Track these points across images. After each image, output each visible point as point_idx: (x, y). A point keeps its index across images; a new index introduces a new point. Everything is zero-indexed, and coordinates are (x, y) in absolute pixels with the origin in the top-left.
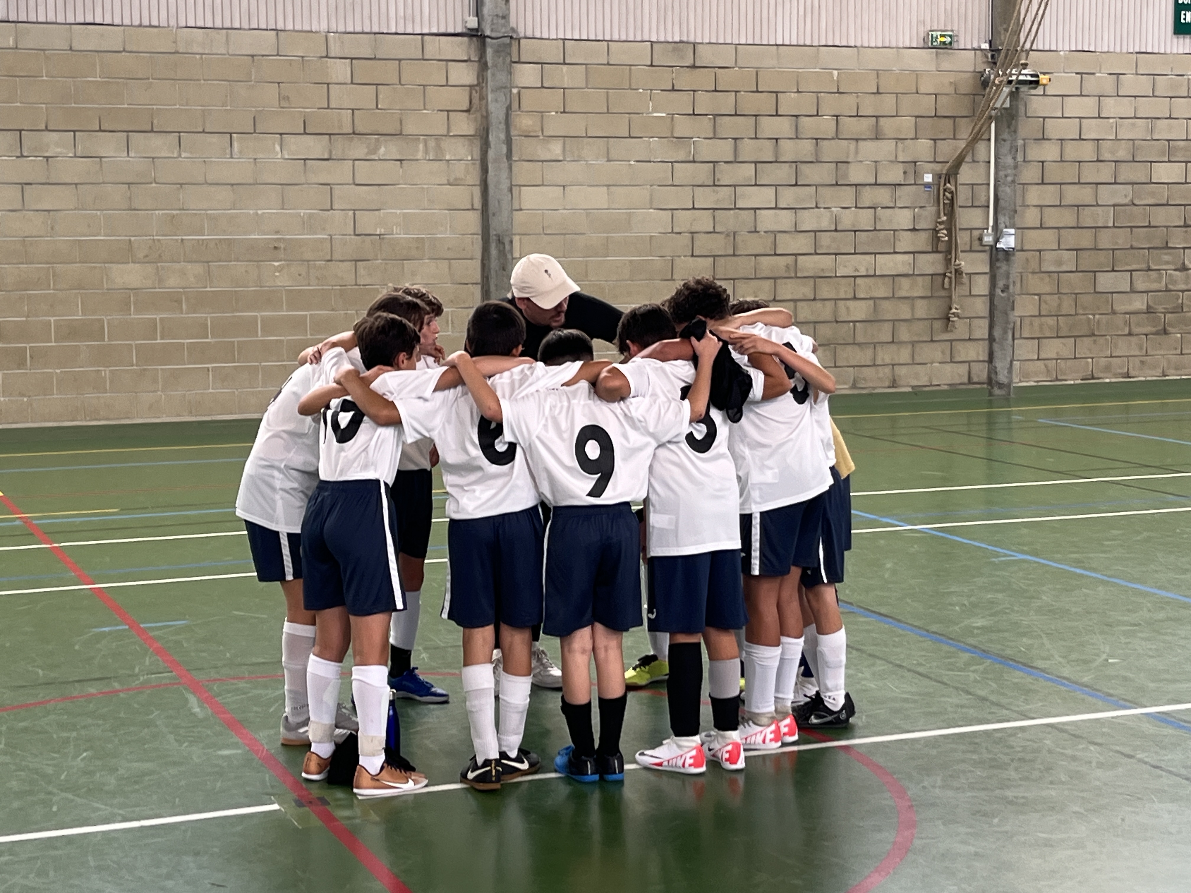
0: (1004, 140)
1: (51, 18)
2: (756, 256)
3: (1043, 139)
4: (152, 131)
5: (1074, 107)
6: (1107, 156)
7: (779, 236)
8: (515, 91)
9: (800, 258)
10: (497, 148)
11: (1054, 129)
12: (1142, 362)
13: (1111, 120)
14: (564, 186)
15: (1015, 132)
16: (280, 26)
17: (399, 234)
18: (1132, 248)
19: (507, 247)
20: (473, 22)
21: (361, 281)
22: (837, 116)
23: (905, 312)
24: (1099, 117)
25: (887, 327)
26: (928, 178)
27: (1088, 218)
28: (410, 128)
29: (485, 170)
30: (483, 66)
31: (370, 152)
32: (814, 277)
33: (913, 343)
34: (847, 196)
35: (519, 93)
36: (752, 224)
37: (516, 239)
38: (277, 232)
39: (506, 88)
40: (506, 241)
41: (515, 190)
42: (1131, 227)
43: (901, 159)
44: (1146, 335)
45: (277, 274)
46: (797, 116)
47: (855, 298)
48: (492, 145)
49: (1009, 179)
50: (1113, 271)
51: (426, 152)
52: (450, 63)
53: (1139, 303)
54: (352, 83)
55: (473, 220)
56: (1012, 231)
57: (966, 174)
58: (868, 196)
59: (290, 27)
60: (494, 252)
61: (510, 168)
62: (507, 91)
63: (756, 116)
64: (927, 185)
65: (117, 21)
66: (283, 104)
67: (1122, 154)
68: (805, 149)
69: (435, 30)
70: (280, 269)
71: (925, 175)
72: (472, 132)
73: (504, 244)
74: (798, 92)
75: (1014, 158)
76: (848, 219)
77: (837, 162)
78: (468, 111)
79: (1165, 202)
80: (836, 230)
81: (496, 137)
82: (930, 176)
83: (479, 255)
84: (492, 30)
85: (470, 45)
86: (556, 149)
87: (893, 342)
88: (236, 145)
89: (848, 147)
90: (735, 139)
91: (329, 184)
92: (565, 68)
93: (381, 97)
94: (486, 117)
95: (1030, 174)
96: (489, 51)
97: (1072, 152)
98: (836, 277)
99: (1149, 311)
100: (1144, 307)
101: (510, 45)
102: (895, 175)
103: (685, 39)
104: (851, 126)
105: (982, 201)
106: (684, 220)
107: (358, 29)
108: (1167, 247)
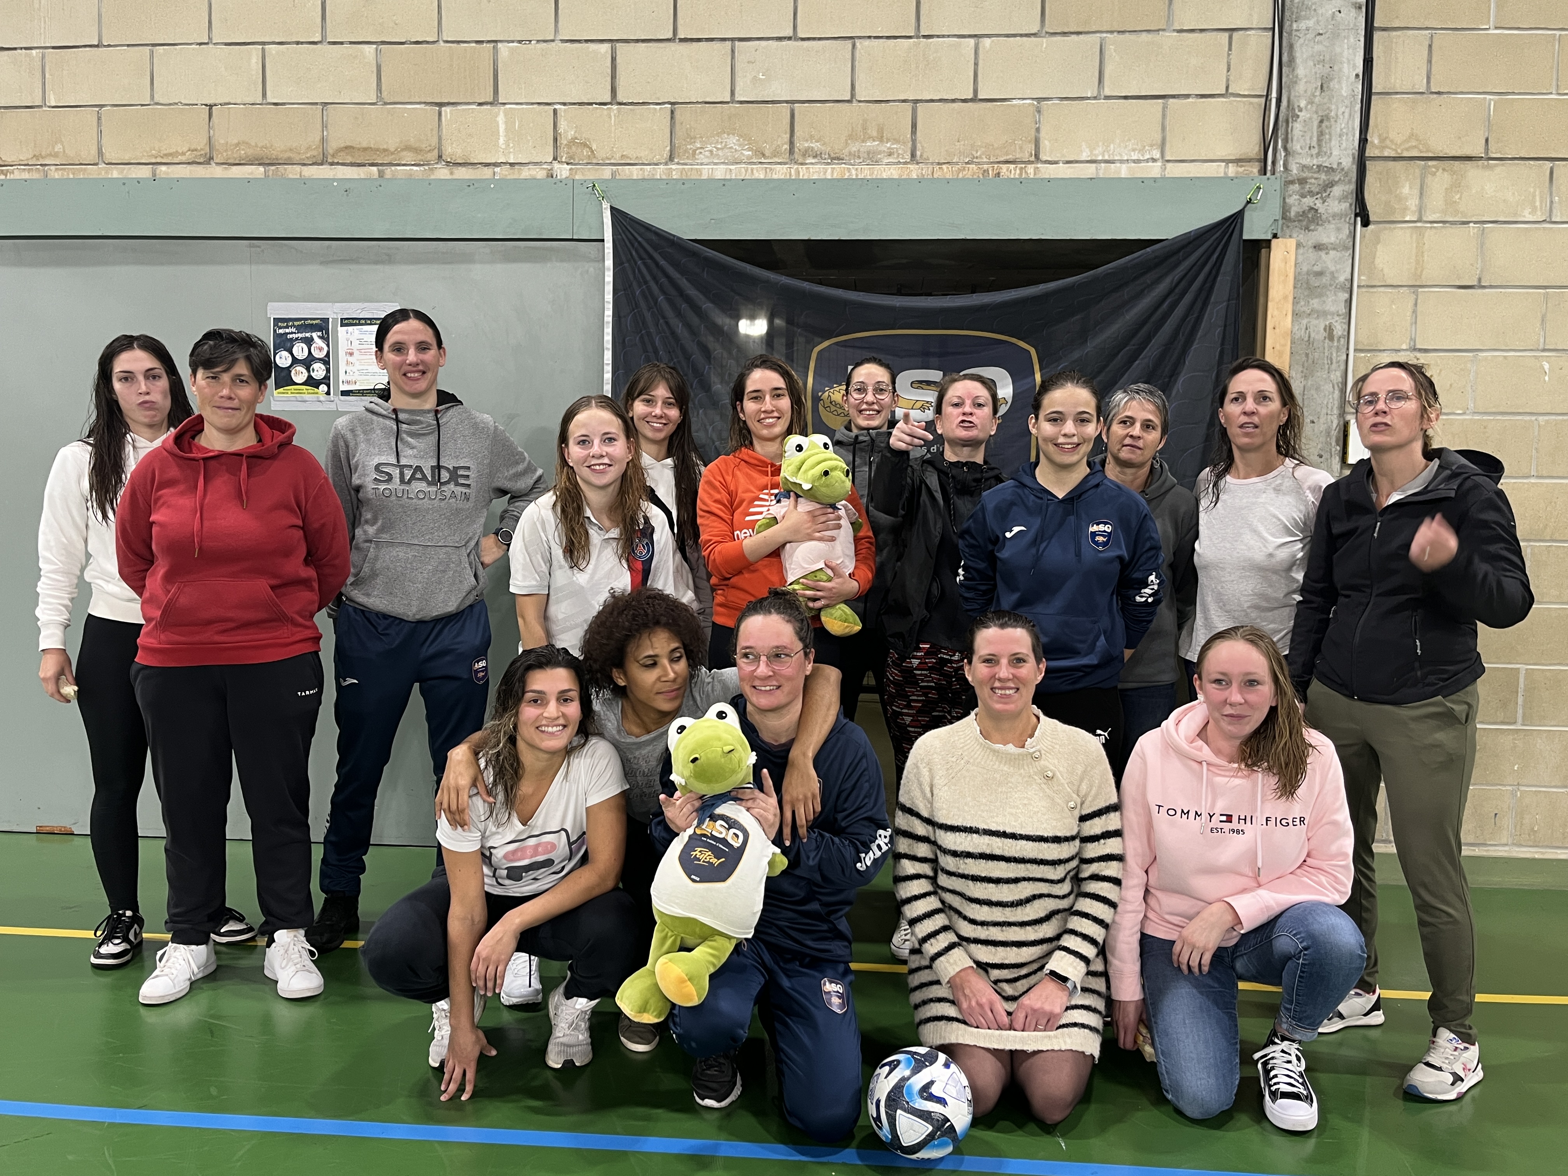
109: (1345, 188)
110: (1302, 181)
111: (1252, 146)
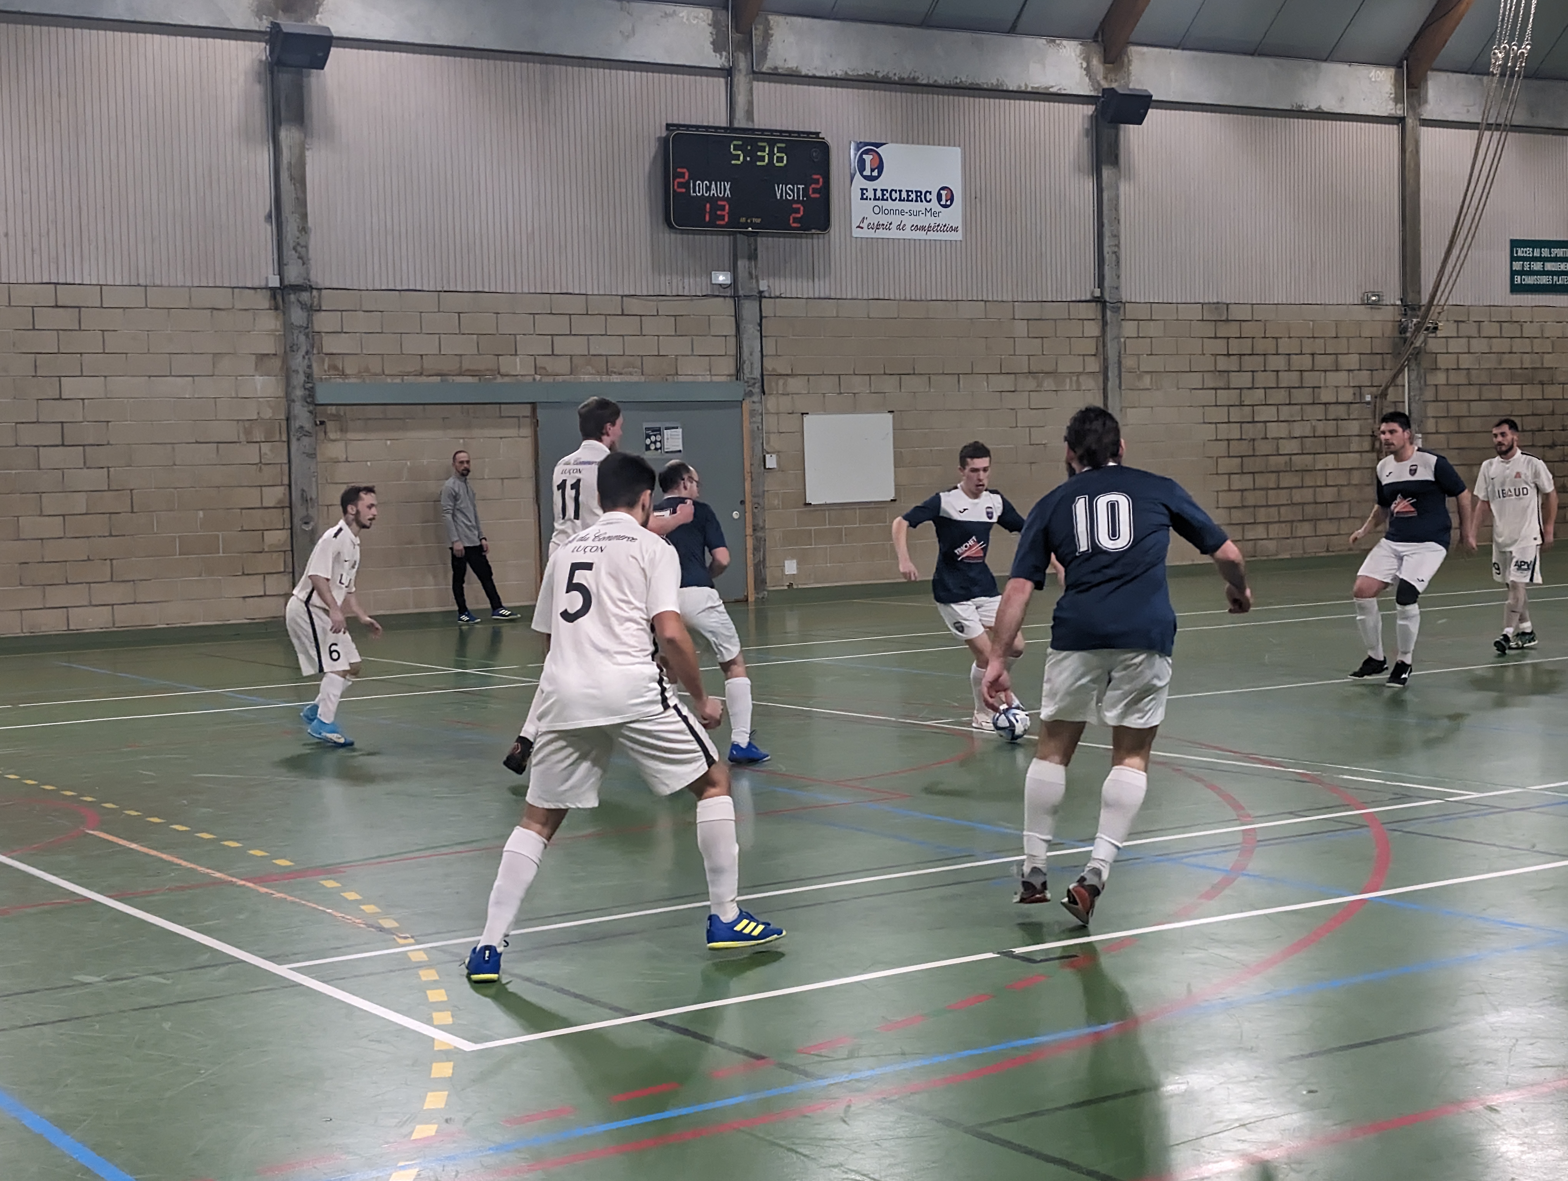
1: (854, 296)
2: (1266, 456)
3: (1436, 369)
4: (914, 374)
5: (1456, 346)
6: (1474, 380)
7: (1280, 441)
8: (1122, 340)
10: (1112, 381)
11: (1443, 361)
13: (1477, 355)
14: (1152, 408)
15: (1419, 366)
16: (985, 299)
20: (1097, 293)
22: (1313, 355)
24: (1469, 353)
25: (1346, 506)
26: (1368, 398)
27: (1465, 425)
28: (1061, 368)
29: (1105, 397)
30: (1105, 323)
31: (1038, 386)
32: (1302, 471)
34: (1320, 412)
35: (1125, 342)
36: (1264, 433)
39: (1118, 337)
41: (1124, 411)
43: (1352, 384)
46: (1289, 354)
47: (1327, 486)
49: (1417, 398)
51: (1071, 385)
52: (1085, 321)
54: (1028, 337)
56: (1420, 435)
57: (1391, 396)
58: (1334, 411)
59: (990, 299)
62: (1118, 340)
63: (1265, 355)
64: (1368, 403)
65: (892, 297)
66: (989, 353)
67: (1484, 379)
68: (1294, 378)
69: (1074, 299)
71: (1367, 396)
72: (1097, 370)
74: (1290, 337)
75: (1420, 383)
76: (1321, 428)
77: (1314, 388)
78: (1095, 355)
80: (1314, 437)
81: (1112, 374)
82: (1370, 396)
84: (1110, 298)
85: (1096, 308)
86: (1147, 381)
88: (961, 382)
89: (1320, 377)
90: (1253, 371)
91: (1014, 409)
92: (1152, 323)
93: (1045, 346)
94: (1105, 360)
95: (1429, 394)
96: (1109, 313)
97: (1455, 378)
98: (1315, 470)
101: (1119, 308)
102: (1347, 395)
103: (1220, 301)
104: (1323, 362)
106: (1224, 431)
107: (1030, 299)
109: (758, 385)
110: (747, 382)
111: (733, 371)
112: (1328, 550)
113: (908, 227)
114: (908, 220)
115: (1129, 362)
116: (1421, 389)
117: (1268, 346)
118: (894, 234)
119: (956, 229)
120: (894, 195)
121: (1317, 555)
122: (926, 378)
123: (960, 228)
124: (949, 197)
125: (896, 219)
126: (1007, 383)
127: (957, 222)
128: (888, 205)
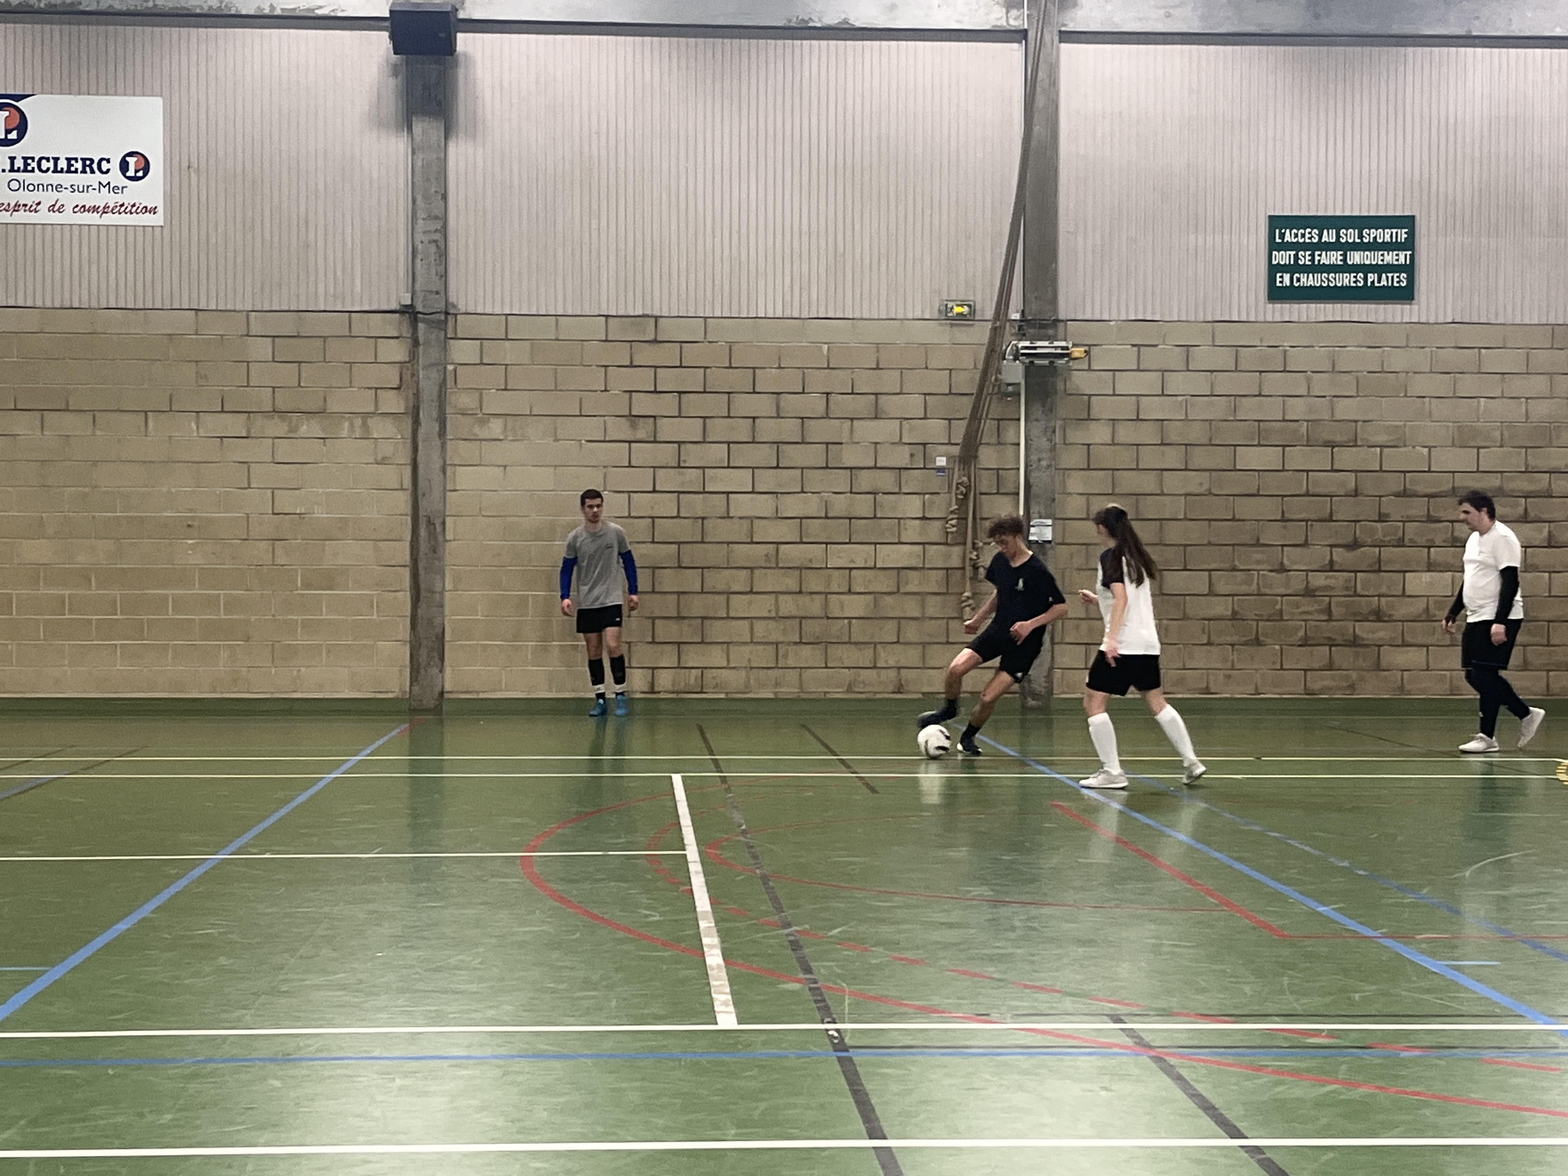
0: (1037, 420)
2: (728, 543)
3: (1089, 419)
4: (67, 410)
5: (1128, 384)
7: (757, 522)
8: (450, 368)
9: (783, 547)
10: (429, 427)
11: (1106, 408)
12: (1229, 677)
13: (1180, 398)
14: (505, 467)
15: (1051, 411)
17: (320, 513)
18: (1210, 544)
19: (439, 529)
20: (406, 298)
21: (279, 561)
22: (828, 394)
23: (911, 608)
24: (1163, 395)
25: (891, 625)
26: (941, 462)
28: (334, 406)
29: (415, 449)
30: (416, 343)
31: (290, 431)
32: (800, 568)
33: (924, 644)
34: (841, 480)
35: (455, 370)
36: (724, 509)
37: (449, 521)
38: (191, 511)
39: (441, 365)
40: (438, 522)
41: (449, 470)
42: (1210, 520)
43: (906, 440)
44: (1232, 645)
45: (190, 552)
46: (778, 394)
47: (850, 592)
48: (423, 424)
49: (1044, 463)
50: (1185, 570)
51: (352, 430)
52: (379, 340)
53: (1221, 607)
54: (274, 361)
55: (402, 501)
56: (1049, 522)
57: (988, 458)
58: (865, 480)
60: (423, 532)
61: (443, 446)
62: (441, 368)
63: (729, 393)
64: (940, 469)
66: (201, 383)
67: (1195, 436)
68: (789, 429)
69: (365, 308)
70: (193, 547)
71: (938, 459)
72: (401, 410)
73: (434, 524)
74: (780, 367)
75: (1052, 440)
76: (840, 504)
77: (828, 443)
78: (398, 388)
79: (1255, 492)
80: (827, 517)
81: (428, 416)
82: (944, 459)
83: (408, 537)
84: (424, 307)
85: (400, 323)
86: (496, 427)
87: (898, 642)
88: (151, 423)
89: (841, 427)
90: (705, 418)
91: (246, 463)
92: (507, 343)
93: (304, 375)
94: (417, 395)
95: (1072, 458)
96: (422, 328)
97: (1126, 434)
98: (827, 568)
99: (1235, 616)
100: (1229, 613)
101: (447, 321)
102: (901, 458)
103: (647, 312)
104: (843, 404)
105: (1011, 488)
106: (645, 504)
107: (283, 308)
108: (1258, 544)
112: (849, 690)
113: (69, 209)
114: (68, 199)
115: (462, 400)
116: (1053, 449)
117: (739, 380)
118: (44, 216)
119: (154, 210)
120: (45, 165)
121: (828, 696)
122: (89, 417)
123: (160, 210)
124: (142, 165)
125: (49, 198)
126: (235, 425)
127: (156, 199)
128: (36, 177)
